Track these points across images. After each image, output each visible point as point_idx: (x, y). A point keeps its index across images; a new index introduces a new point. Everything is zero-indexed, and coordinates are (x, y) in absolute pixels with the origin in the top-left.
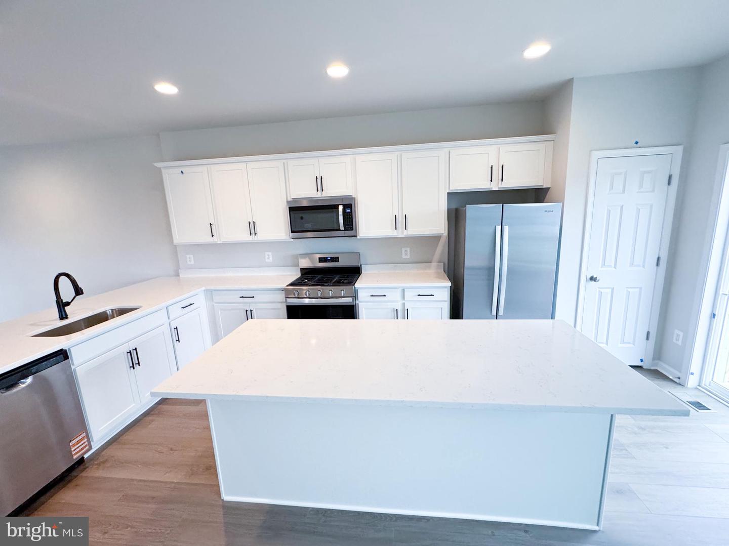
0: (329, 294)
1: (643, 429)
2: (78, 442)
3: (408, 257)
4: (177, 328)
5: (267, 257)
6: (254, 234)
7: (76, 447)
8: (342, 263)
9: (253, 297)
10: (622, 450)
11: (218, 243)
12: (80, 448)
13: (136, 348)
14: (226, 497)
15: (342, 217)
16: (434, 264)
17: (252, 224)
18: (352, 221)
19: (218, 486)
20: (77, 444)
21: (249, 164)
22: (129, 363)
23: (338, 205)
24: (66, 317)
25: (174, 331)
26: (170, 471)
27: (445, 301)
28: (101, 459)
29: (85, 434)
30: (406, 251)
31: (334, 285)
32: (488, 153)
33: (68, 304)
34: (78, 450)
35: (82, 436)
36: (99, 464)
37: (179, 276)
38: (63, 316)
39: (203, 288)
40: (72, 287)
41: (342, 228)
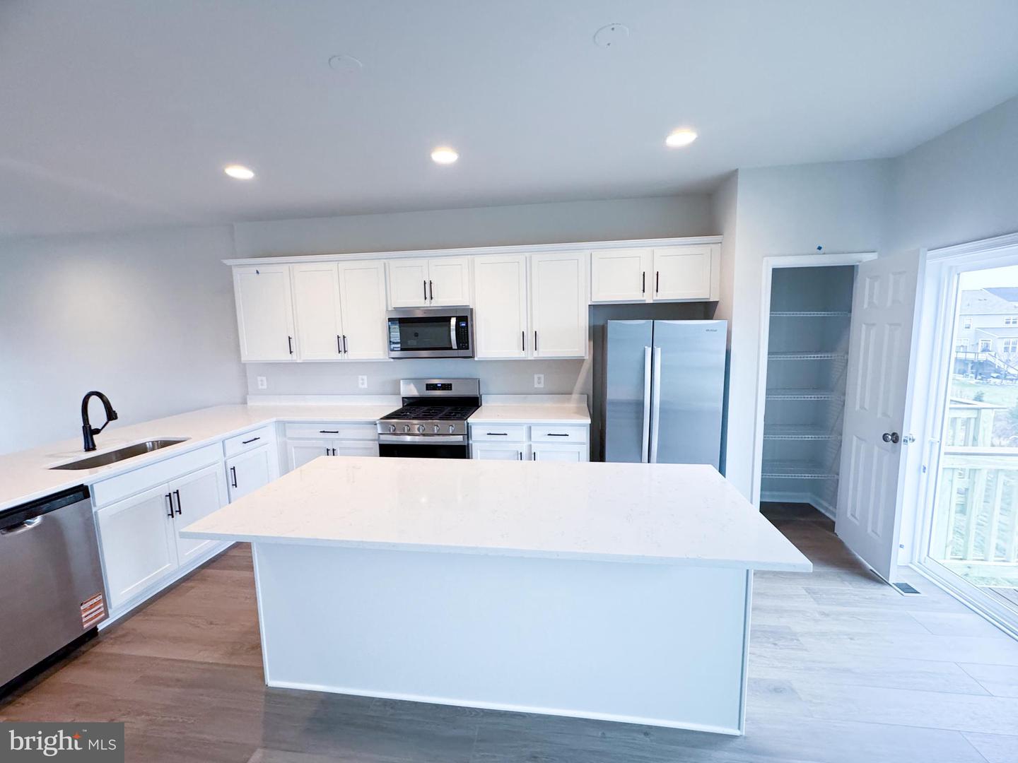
0: (434, 431)
1: (827, 615)
2: (92, 607)
3: (542, 386)
4: (234, 469)
5: (360, 381)
6: (343, 352)
7: (88, 613)
8: (455, 392)
9: (337, 432)
10: (792, 640)
11: (298, 361)
12: (94, 614)
13: (177, 491)
14: (272, 682)
15: (455, 332)
16: (575, 396)
17: (342, 338)
18: (468, 338)
19: (262, 668)
20: (90, 609)
21: (342, 265)
22: (167, 508)
23: (450, 318)
24: (94, 448)
25: (230, 473)
26: (205, 650)
27: (584, 444)
28: (120, 633)
29: (101, 596)
30: (539, 378)
31: (441, 419)
32: (640, 257)
33: (97, 431)
34: (90, 616)
35: (98, 599)
36: (116, 638)
37: (246, 403)
38: (90, 446)
39: (274, 419)
40: (104, 410)
41: (454, 346)
